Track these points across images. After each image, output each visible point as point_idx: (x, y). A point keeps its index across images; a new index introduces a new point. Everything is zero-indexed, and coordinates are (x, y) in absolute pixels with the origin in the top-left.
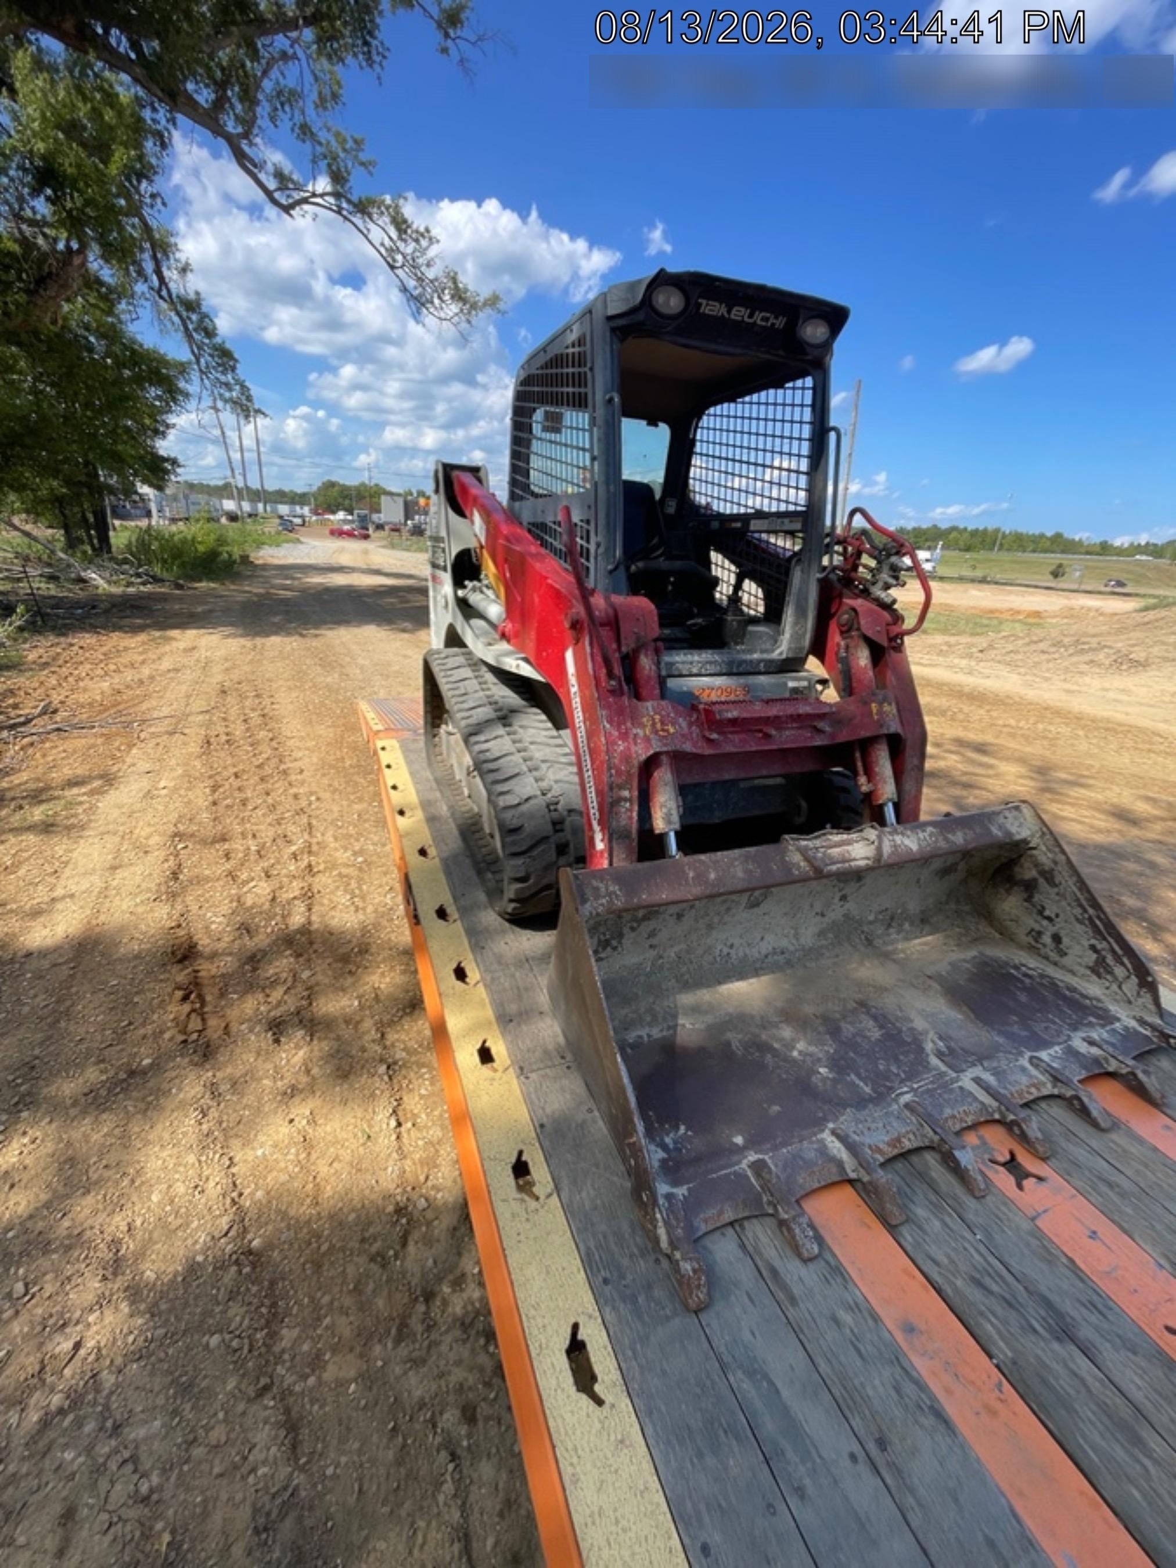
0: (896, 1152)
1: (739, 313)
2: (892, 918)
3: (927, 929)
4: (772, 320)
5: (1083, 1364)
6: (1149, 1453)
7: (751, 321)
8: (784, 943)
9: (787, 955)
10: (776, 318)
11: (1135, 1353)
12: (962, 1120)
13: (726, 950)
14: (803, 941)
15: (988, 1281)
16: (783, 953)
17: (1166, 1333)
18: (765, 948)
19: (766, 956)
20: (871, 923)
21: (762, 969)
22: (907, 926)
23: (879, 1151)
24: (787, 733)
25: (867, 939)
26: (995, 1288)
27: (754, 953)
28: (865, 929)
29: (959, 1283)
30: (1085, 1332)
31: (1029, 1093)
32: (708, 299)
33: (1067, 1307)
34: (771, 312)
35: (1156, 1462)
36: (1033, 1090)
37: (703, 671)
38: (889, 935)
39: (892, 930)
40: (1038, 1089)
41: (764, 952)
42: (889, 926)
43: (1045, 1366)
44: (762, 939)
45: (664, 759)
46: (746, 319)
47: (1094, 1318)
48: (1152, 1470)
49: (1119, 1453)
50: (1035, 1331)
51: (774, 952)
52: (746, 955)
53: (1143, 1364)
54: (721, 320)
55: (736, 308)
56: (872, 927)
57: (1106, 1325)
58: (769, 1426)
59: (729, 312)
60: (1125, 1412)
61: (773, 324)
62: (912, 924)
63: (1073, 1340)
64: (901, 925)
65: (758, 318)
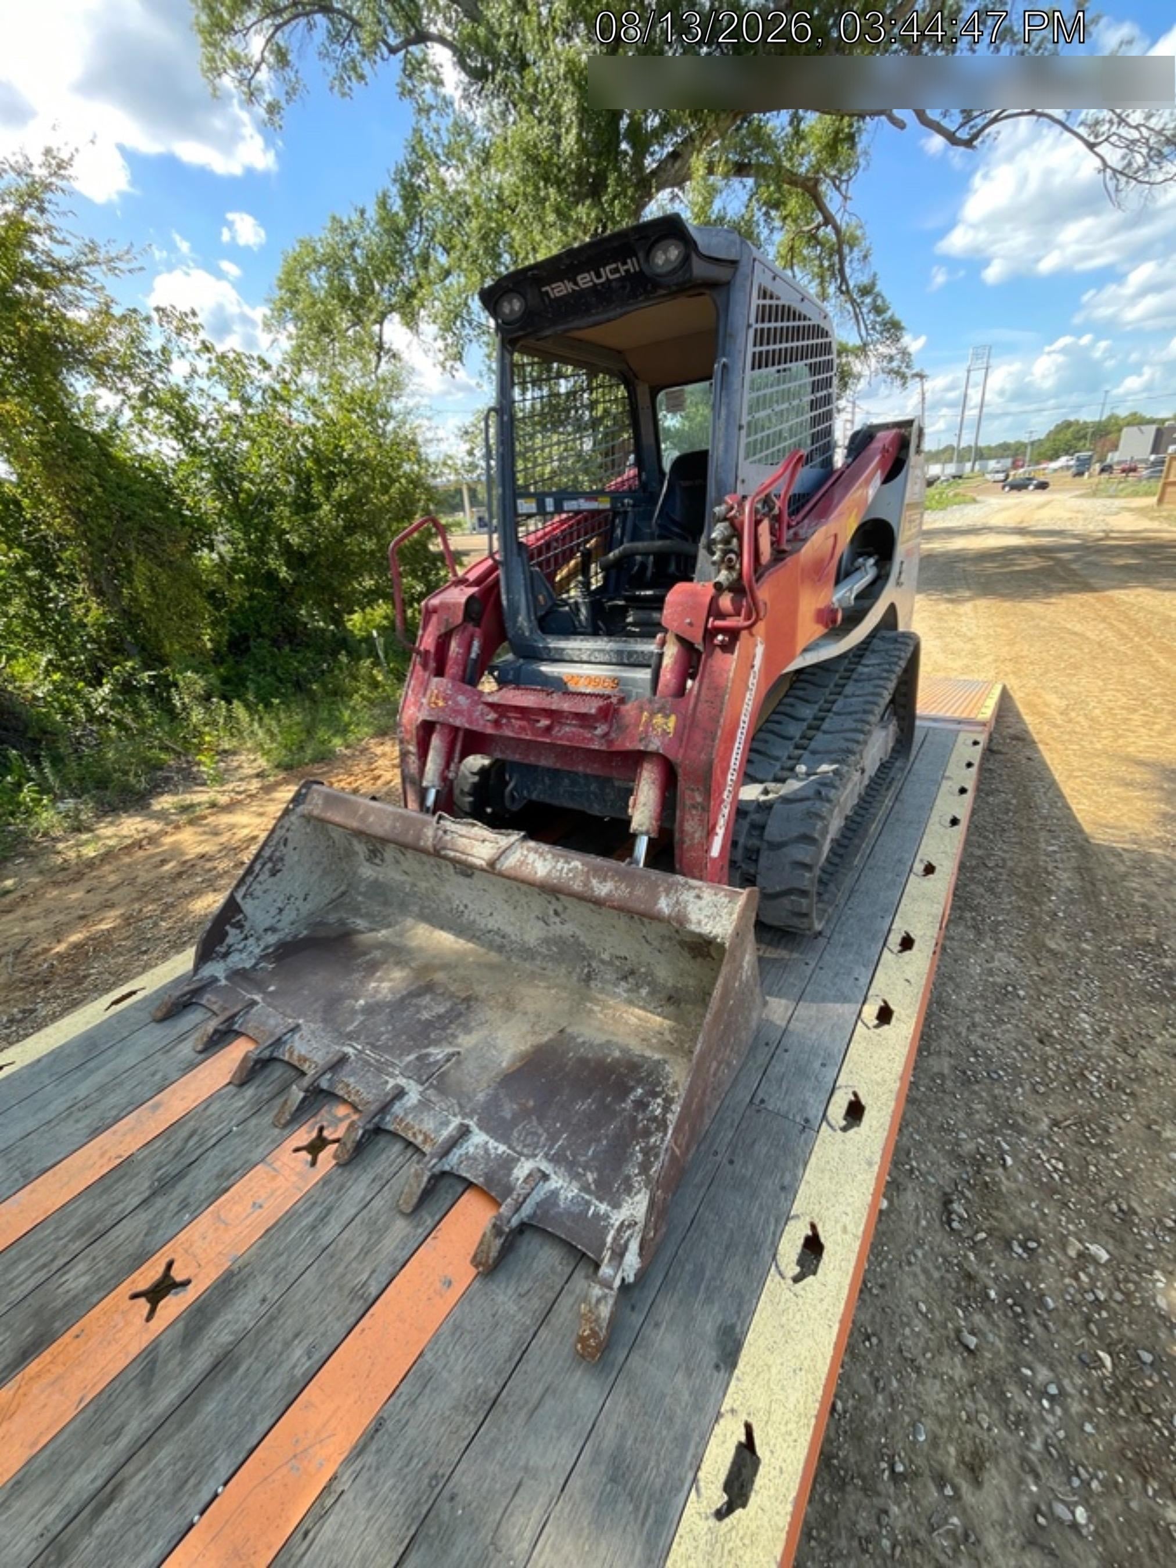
0: (296, 1063)
1: (585, 280)
2: (632, 972)
3: (670, 1009)
4: (622, 269)
5: (136, 1201)
6: (73, 1240)
7: (603, 280)
8: (508, 929)
9: (505, 941)
10: (624, 263)
11: (146, 1235)
12: (349, 1092)
13: (462, 908)
14: (526, 937)
15: (195, 1139)
16: (503, 937)
17: (167, 1260)
18: (492, 924)
19: (489, 932)
20: (602, 962)
21: (479, 938)
22: (644, 992)
23: (291, 1054)
24: (567, 729)
25: (589, 974)
26: (191, 1143)
27: (481, 922)
28: (594, 964)
29: (192, 1123)
30: (160, 1202)
31: (414, 1134)
32: (549, 284)
33: (181, 1189)
34: (615, 262)
35: (65, 1246)
36: (420, 1138)
37: (593, 659)
38: (616, 985)
39: (623, 983)
40: (425, 1142)
41: (490, 927)
42: (625, 978)
43: (131, 1180)
44: (491, 914)
45: (438, 727)
46: (597, 281)
47: (173, 1207)
48: (61, 1243)
49: (74, 1222)
50: (158, 1170)
51: (498, 932)
52: (474, 921)
53: (138, 1241)
54: (578, 296)
55: (579, 278)
56: (602, 967)
57: (168, 1215)
58: (91, 1065)
59: (576, 283)
60: (99, 1227)
61: (627, 271)
62: (651, 993)
63: (154, 1194)
64: (638, 987)
65: (607, 272)
